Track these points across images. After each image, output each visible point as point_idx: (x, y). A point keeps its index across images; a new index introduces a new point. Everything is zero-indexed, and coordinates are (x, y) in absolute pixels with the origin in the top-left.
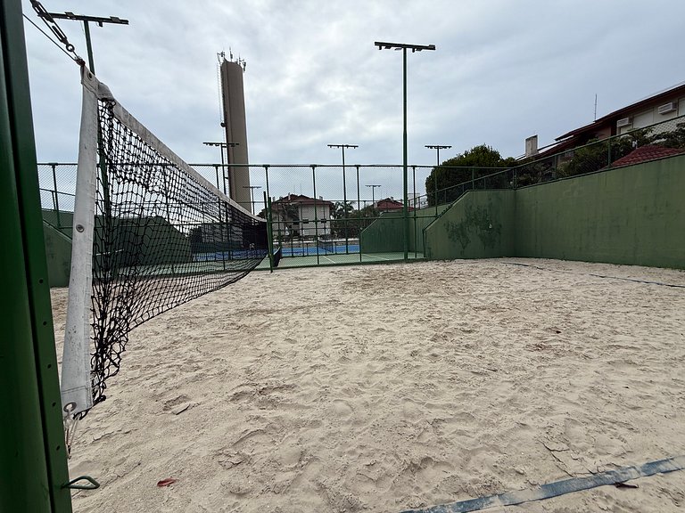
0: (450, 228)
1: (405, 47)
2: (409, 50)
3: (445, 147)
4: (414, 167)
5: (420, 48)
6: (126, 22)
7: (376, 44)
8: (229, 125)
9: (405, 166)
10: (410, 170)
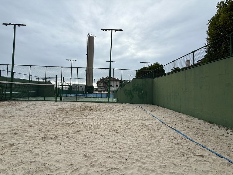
0: (126, 91)
1: (112, 30)
2: (113, 31)
3: (148, 63)
4: (114, 69)
5: (117, 30)
6: (25, 25)
7: (102, 29)
8: (88, 54)
9: (110, 69)
10: (112, 70)
